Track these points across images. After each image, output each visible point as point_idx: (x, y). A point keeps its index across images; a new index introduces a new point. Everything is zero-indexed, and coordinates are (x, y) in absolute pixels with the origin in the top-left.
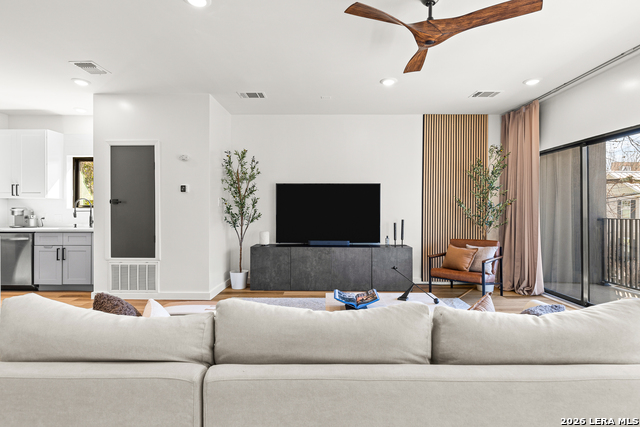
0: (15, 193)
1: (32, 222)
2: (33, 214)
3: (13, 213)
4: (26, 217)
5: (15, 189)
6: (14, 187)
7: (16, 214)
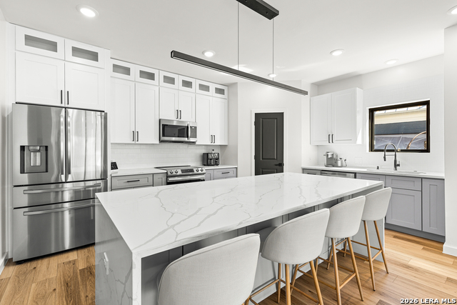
0: (331, 141)
1: (339, 163)
3: (327, 156)
5: (331, 138)
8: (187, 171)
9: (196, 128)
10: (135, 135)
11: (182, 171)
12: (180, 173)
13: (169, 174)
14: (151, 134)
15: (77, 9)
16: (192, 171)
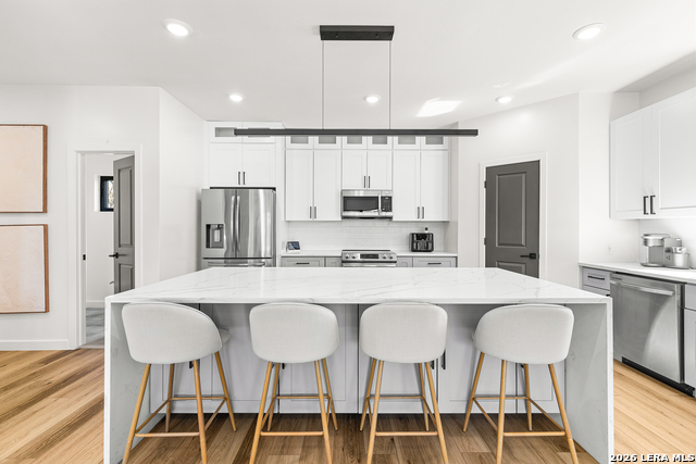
0: (648, 210)
1: (679, 260)
2: (680, 244)
3: (646, 242)
4: (669, 250)
5: (648, 203)
6: (648, 200)
7: (651, 244)
8: (367, 256)
9: (390, 198)
10: (313, 211)
11: (362, 256)
12: (359, 258)
13: (344, 259)
14: (331, 210)
15: (227, 96)
16: (376, 256)
